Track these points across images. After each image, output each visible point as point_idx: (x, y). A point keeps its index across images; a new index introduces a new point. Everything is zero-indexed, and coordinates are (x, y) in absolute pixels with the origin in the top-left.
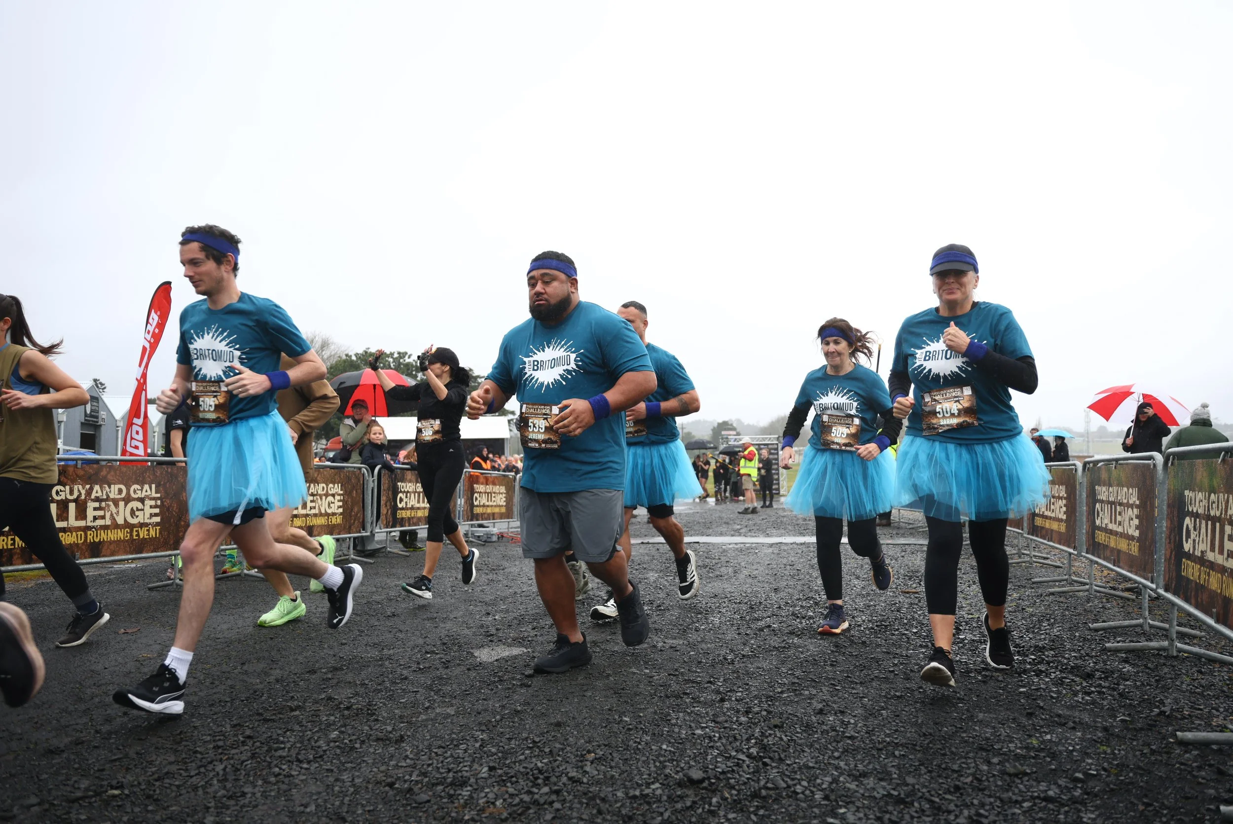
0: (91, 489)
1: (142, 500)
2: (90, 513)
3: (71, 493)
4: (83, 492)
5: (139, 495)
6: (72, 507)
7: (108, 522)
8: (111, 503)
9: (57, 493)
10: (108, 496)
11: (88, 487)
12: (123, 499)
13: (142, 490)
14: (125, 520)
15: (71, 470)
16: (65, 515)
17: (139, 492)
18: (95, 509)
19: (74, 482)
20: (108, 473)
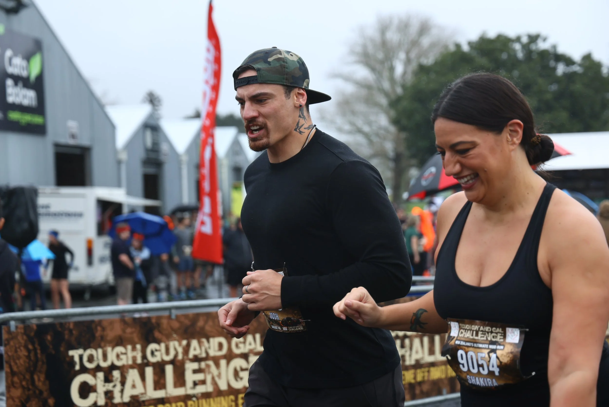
0: (188, 345)
1: (245, 356)
2: (190, 377)
3: (167, 352)
4: (180, 350)
5: (243, 349)
6: (169, 369)
7: (209, 388)
8: (211, 363)
9: (152, 353)
10: (207, 353)
11: (184, 342)
12: (224, 357)
13: (244, 343)
14: (229, 385)
15: (165, 322)
16: (162, 381)
17: (241, 346)
18: (195, 372)
19: (169, 337)
20: (206, 322)
